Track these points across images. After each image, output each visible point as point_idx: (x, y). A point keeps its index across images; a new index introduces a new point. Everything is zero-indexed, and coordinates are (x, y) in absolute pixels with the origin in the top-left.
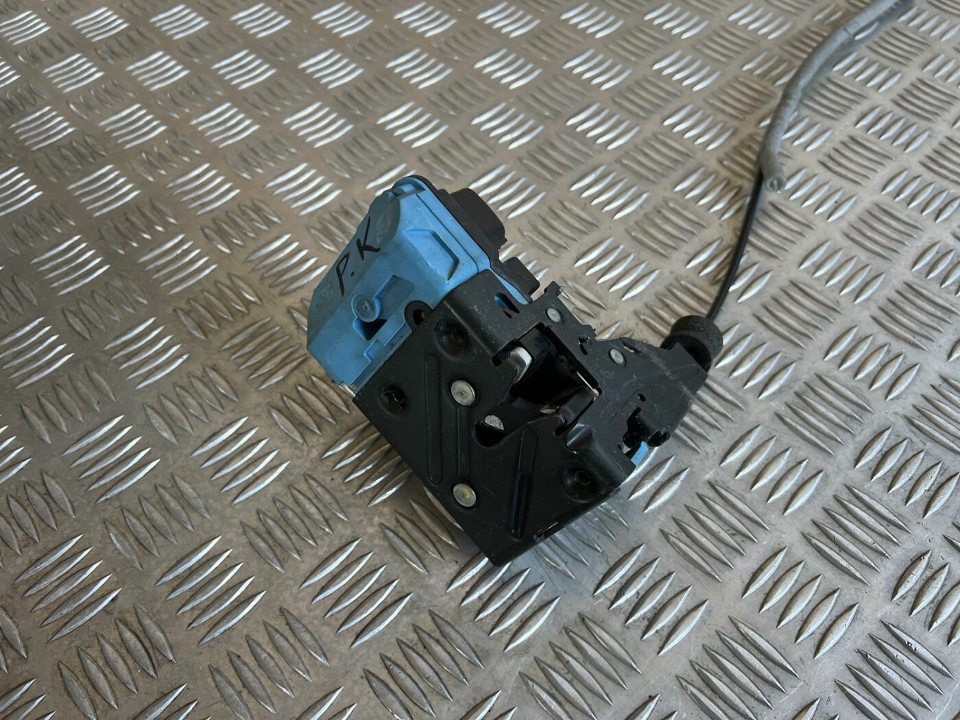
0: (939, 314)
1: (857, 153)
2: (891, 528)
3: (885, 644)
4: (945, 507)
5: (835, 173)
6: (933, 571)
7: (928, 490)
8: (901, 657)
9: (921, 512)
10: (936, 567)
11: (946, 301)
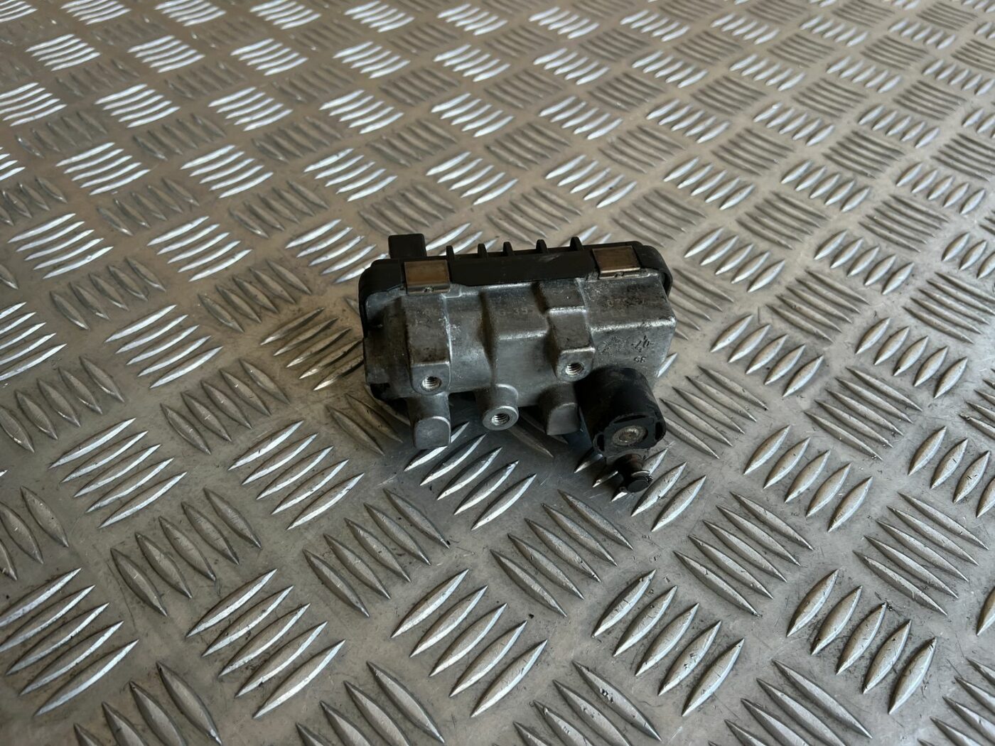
0: (708, 300)
1: (643, 142)
2: (608, 543)
3: (572, 695)
4: (682, 517)
5: (615, 160)
6: (653, 596)
7: (662, 498)
8: (590, 710)
9: (650, 523)
10: (657, 592)
11: (719, 287)
